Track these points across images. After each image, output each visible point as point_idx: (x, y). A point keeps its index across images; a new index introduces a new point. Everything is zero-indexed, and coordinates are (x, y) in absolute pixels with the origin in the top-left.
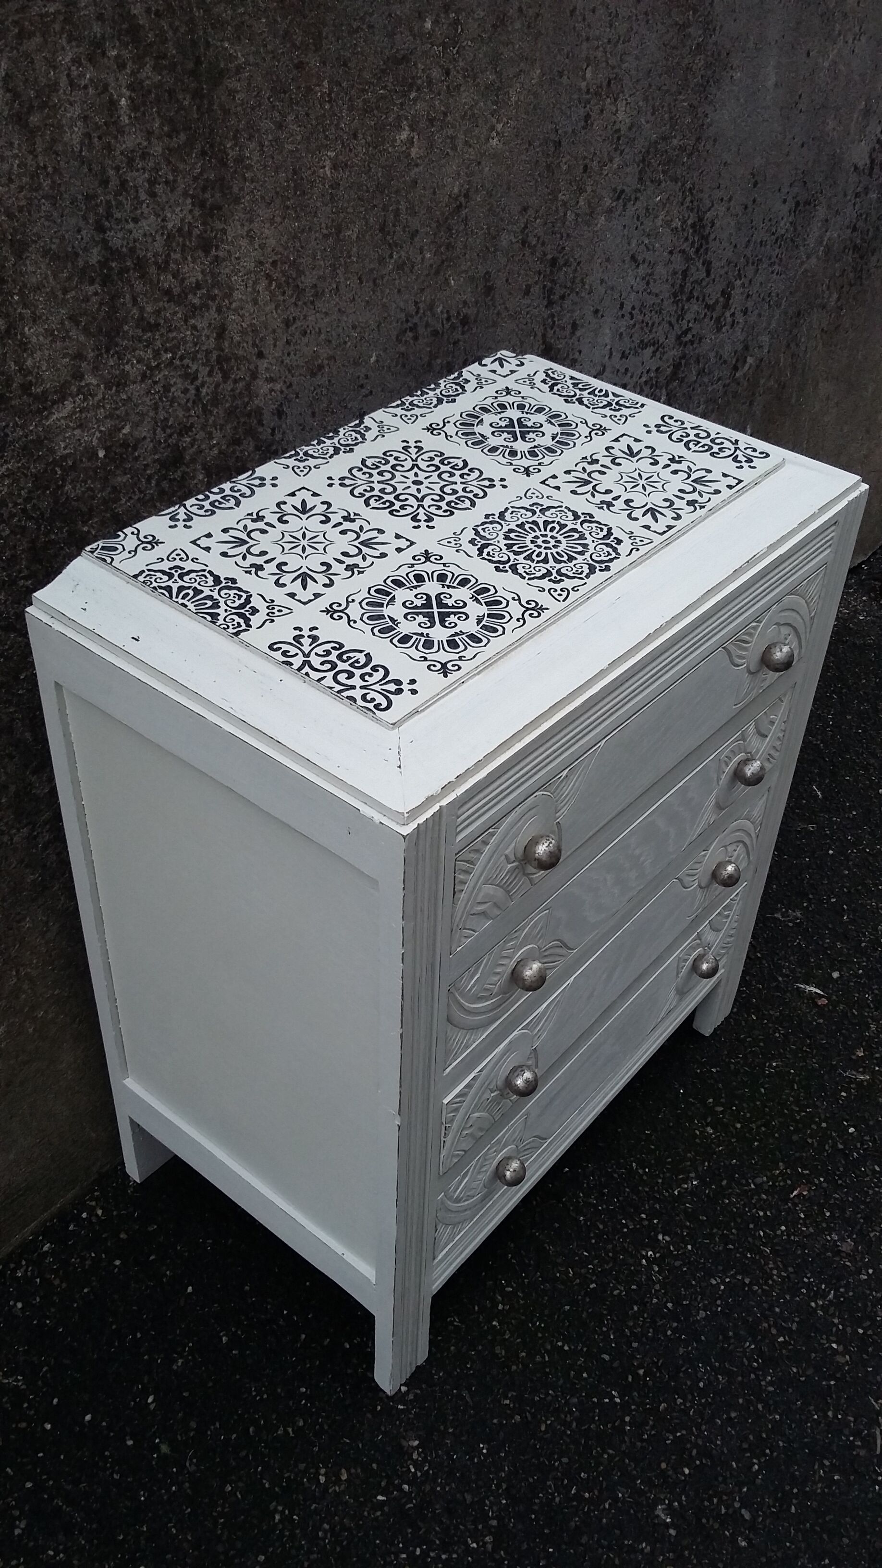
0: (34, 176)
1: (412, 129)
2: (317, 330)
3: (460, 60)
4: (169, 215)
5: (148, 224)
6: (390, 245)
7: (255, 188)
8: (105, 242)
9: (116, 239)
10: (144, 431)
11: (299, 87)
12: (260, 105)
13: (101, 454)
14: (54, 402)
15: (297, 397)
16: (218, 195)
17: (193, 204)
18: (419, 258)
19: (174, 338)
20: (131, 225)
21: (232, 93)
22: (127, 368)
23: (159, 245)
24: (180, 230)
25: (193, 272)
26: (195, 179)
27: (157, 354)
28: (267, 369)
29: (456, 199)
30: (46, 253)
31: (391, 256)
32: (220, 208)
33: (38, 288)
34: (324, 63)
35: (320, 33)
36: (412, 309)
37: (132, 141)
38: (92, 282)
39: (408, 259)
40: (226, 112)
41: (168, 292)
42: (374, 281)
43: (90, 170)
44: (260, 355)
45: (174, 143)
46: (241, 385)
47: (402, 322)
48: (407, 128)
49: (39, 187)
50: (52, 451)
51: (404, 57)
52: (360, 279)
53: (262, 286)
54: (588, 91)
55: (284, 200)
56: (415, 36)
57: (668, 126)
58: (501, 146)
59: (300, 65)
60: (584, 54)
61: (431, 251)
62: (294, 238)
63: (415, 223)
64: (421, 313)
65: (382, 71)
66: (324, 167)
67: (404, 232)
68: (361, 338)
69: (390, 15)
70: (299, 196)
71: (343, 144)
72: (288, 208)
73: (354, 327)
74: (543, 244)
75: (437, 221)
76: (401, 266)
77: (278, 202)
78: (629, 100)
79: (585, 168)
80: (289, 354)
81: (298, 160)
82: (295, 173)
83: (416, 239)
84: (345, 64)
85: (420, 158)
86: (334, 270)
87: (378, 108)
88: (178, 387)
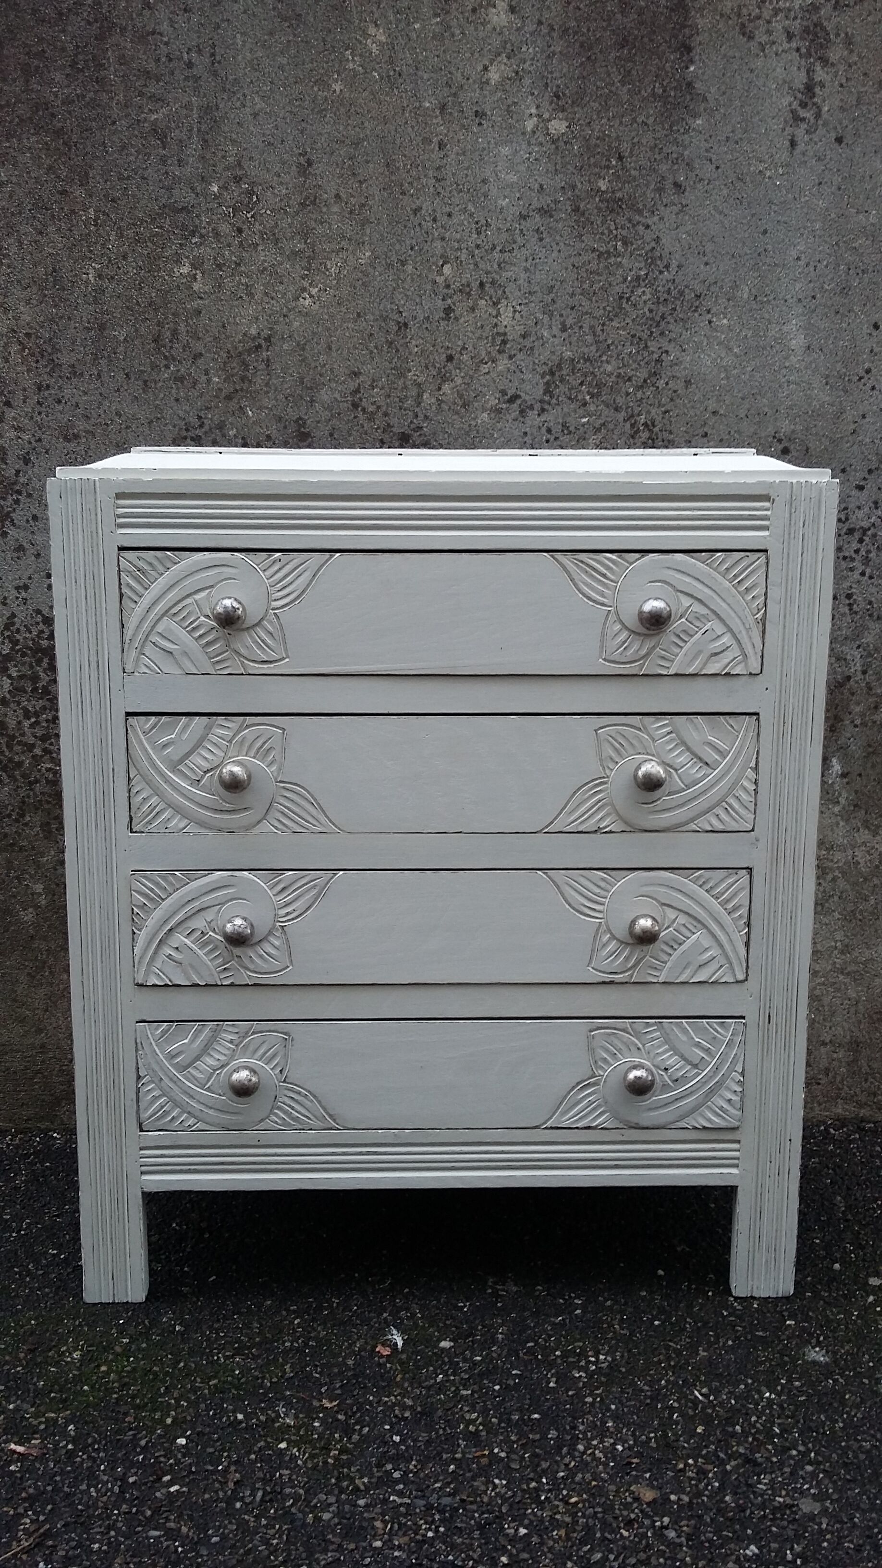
1: (194, 266)
2: (74, 403)
3: (257, 224)
7: (12, 273)
11: (62, 209)
12: (20, 213)
15: (47, 453)
18: (204, 378)
28: (14, 418)
29: (254, 339)
31: (167, 367)
34: (91, 196)
35: (87, 174)
36: (195, 421)
39: (189, 375)
42: (145, 382)
47: (181, 429)
48: (187, 264)
51: (183, 208)
52: (127, 375)
54: (448, 287)
55: (41, 289)
56: (197, 195)
57: (593, 348)
58: (315, 307)
59: (64, 192)
60: (439, 251)
61: (219, 377)
62: (50, 321)
63: (199, 347)
64: (206, 428)
65: (157, 214)
66: (88, 274)
67: (184, 350)
68: (127, 428)
69: (167, 173)
70: (58, 289)
71: (110, 261)
72: (46, 296)
73: (118, 414)
74: (386, 414)
75: (229, 352)
76: (181, 379)
77: (35, 289)
78: (518, 308)
79: (450, 358)
80: (40, 413)
81: (59, 262)
82: (55, 270)
83: (200, 361)
84: (113, 200)
85: (205, 293)
86: (96, 358)
87: (152, 242)
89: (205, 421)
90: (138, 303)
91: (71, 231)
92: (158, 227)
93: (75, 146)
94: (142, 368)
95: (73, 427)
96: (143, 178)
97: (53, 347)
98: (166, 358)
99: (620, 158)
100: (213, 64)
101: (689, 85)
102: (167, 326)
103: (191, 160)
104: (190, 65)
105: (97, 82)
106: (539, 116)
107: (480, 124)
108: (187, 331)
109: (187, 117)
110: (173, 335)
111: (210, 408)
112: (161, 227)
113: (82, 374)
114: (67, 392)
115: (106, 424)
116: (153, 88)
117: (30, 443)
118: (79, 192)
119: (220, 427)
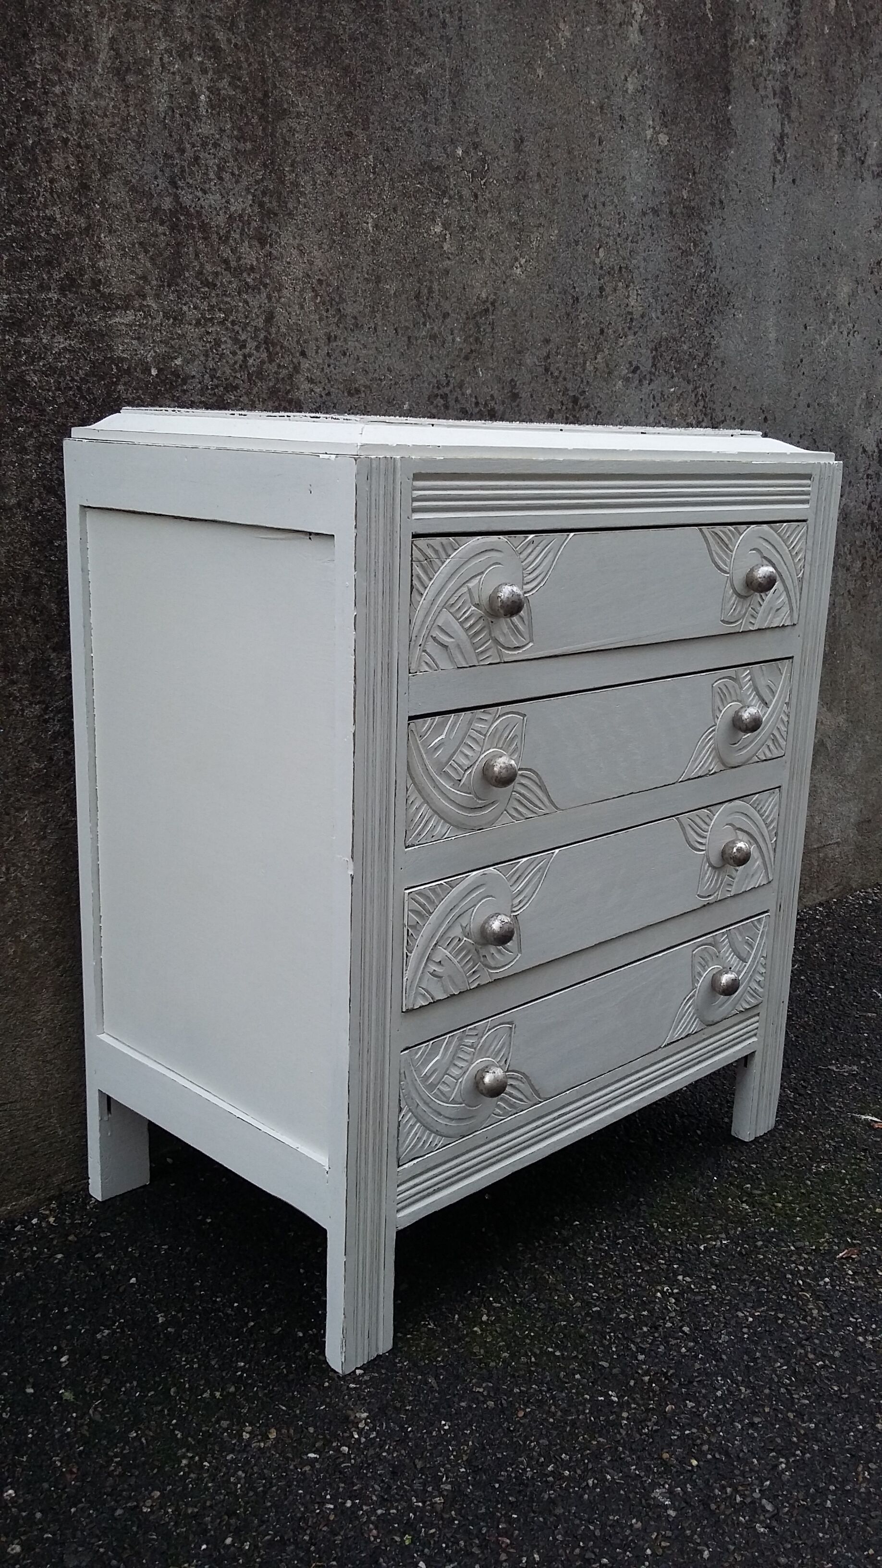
0: (125, 120)
1: (445, 228)
2: (356, 356)
3: (487, 191)
4: (233, 200)
5: (214, 199)
6: (424, 315)
8: (176, 197)
9: (187, 199)
10: (193, 370)
11: (348, 151)
12: (315, 150)
13: (154, 372)
14: (118, 307)
16: (275, 204)
17: (253, 201)
18: (450, 337)
19: (227, 303)
20: (200, 194)
21: (292, 130)
22: (185, 308)
23: (222, 219)
24: (240, 216)
25: (250, 255)
26: (257, 182)
27: (211, 308)
28: (308, 369)
29: (484, 302)
30: (127, 183)
31: (425, 324)
32: (276, 215)
33: (117, 207)
34: (371, 142)
35: (368, 118)
37: (206, 129)
38: (162, 223)
39: (440, 333)
40: (287, 143)
41: (226, 262)
42: (409, 338)
43: (171, 136)
44: (303, 354)
45: (241, 146)
46: (284, 372)
47: (433, 387)
48: (440, 224)
49: (127, 130)
50: (112, 350)
51: (438, 167)
52: (396, 329)
53: (309, 295)
54: (601, 268)
55: (331, 233)
56: (447, 156)
57: (677, 330)
58: (523, 277)
59: (350, 134)
60: (597, 236)
61: (460, 337)
62: (338, 268)
63: (446, 306)
64: (452, 386)
65: (419, 170)
66: (367, 223)
67: (437, 309)
68: (396, 384)
69: (426, 130)
70: (345, 236)
71: (384, 212)
72: (334, 242)
73: (389, 370)
74: (565, 379)
75: (467, 313)
76: (433, 337)
77: (326, 233)
78: (639, 292)
79: (602, 331)
80: (329, 366)
81: (345, 207)
82: (342, 216)
83: (448, 321)
84: (388, 150)
85: (452, 254)
86: (373, 312)
87: (415, 197)
88: (227, 346)
89: (450, 379)
90: (404, 258)
91: (355, 176)
92: (419, 183)
93: (359, 87)
94: (407, 324)
95: (355, 381)
96: (410, 131)
97: (340, 297)
99: (694, 174)
100: (460, 28)
101: (729, 120)
102: (425, 284)
103: (444, 120)
104: (444, 24)
105: (377, 24)
106: (654, 128)
107: (622, 127)
108: (439, 290)
109: (442, 76)
110: (429, 293)
111: (455, 367)
112: (422, 184)
113: (362, 327)
114: (351, 345)
115: (380, 380)
116: (418, 42)
117: (321, 396)
118: (361, 137)
119: (461, 386)
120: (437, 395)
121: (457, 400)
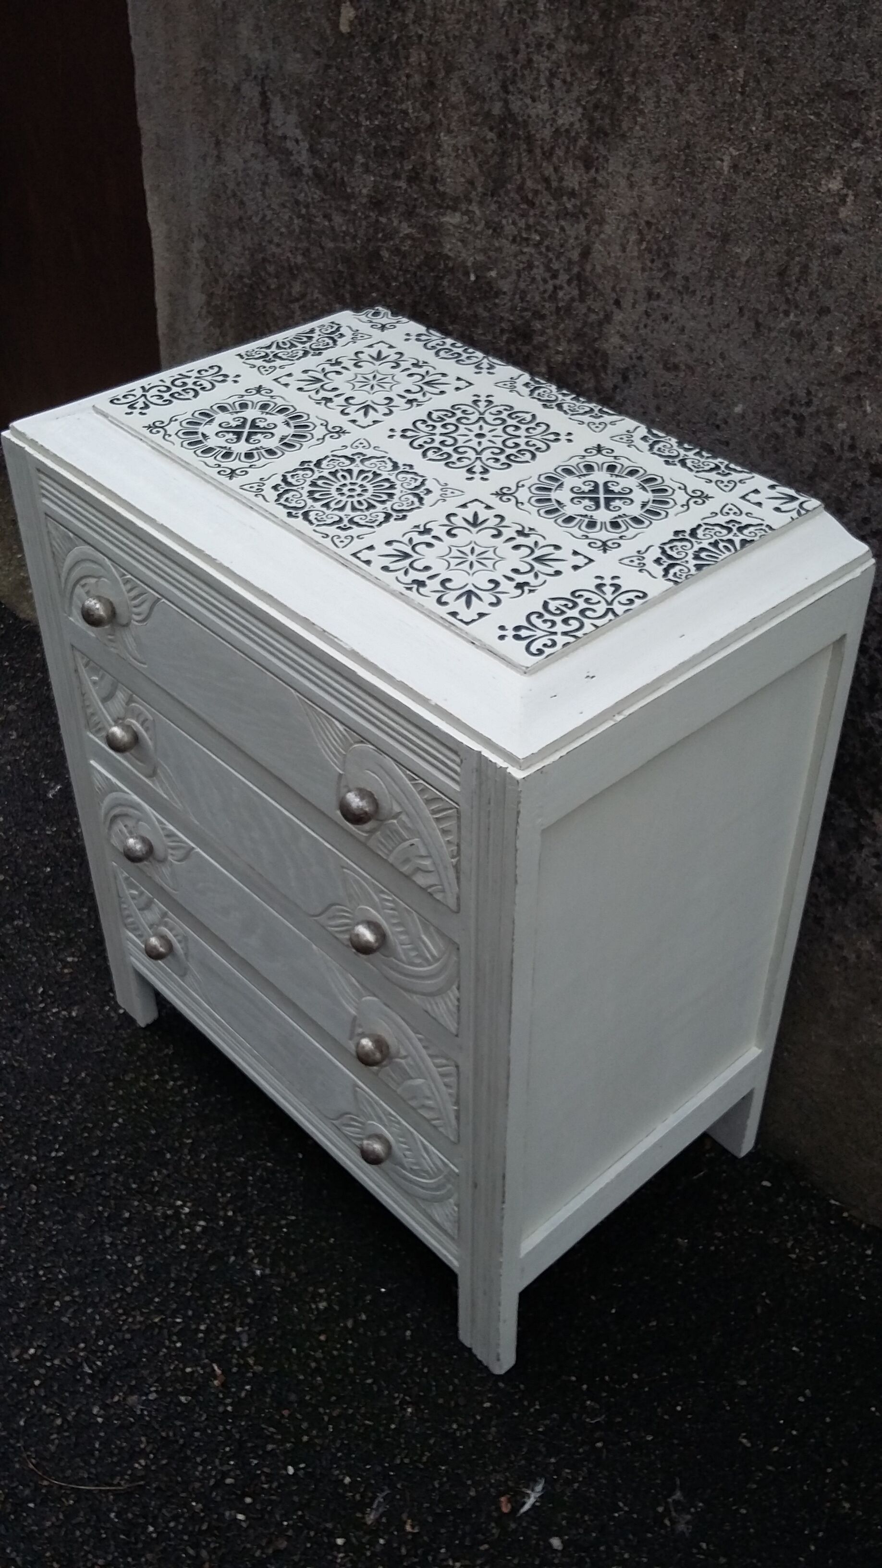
0: (468, 16)
1: (846, 183)
2: (680, 326)
4: (561, 112)
5: (541, 109)
6: (787, 300)
7: (644, 137)
8: (506, 102)
9: (516, 106)
10: (505, 286)
11: (709, 61)
12: (664, 57)
13: (473, 278)
14: (448, 207)
16: (607, 121)
17: (583, 115)
18: (825, 343)
19: (543, 226)
20: (528, 101)
21: (638, 32)
22: (504, 222)
23: (547, 133)
24: (567, 131)
25: (574, 177)
26: (590, 93)
27: (528, 228)
28: (621, 323)
30: (464, 83)
31: (787, 313)
32: (606, 135)
33: (454, 107)
34: (744, 49)
35: (744, 15)
36: (802, 394)
37: (543, 27)
38: (491, 129)
39: (810, 333)
40: (630, 47)
41: (547, 180)
42: (759, 325)
43: (507, 34)
44: (617, 303)
45: (577, 49)
46: (593, 317)
47: (784, 400)
48: (839, 178)
49: (469, 28)
50: (442, 247)
51: (851, 93)
52: (741, 309)
53: (633, 237)
55: (672, 167)
56: (873, 76)
59: (714, 37)
61: (843, 347)
62: (674, 212)
63: (828, 298)
64: (813, 409)
65: (817, 94)
66: (722, 160)
67: (811, 298)
69: (840, 34)
70: (688, 173)
71: (750, 149)
72: (673, 178)
73: (722, 356)
75: (862, 318)
76: (798, 335)
77: (664, 165)
80: (646, 326)
81: (694, 135)
82: (688, 146)
83: (826, 319)
84: (768, 62)
85: (852, 225)
86: (711, 277)
87: (803, 134)
88: (539, 272)
89: (814, 399)
90: (771, 218)
91: (714, 95)
92: (814, 114)
94: (759, 306)
96: (811, 36)
97: (671, 248)
98: (788, 301)
102: (797, 259)
108: (820, 274)
110: (801, 272)
111: (823, 385)
112: (818, 115)
113: (694, 292)
114: (676, 308)
115: (707, 364)
117: (631, 358)
118: (732, 41)
119: (831, 413)
120: (787, 413)
121: (818, 430)
